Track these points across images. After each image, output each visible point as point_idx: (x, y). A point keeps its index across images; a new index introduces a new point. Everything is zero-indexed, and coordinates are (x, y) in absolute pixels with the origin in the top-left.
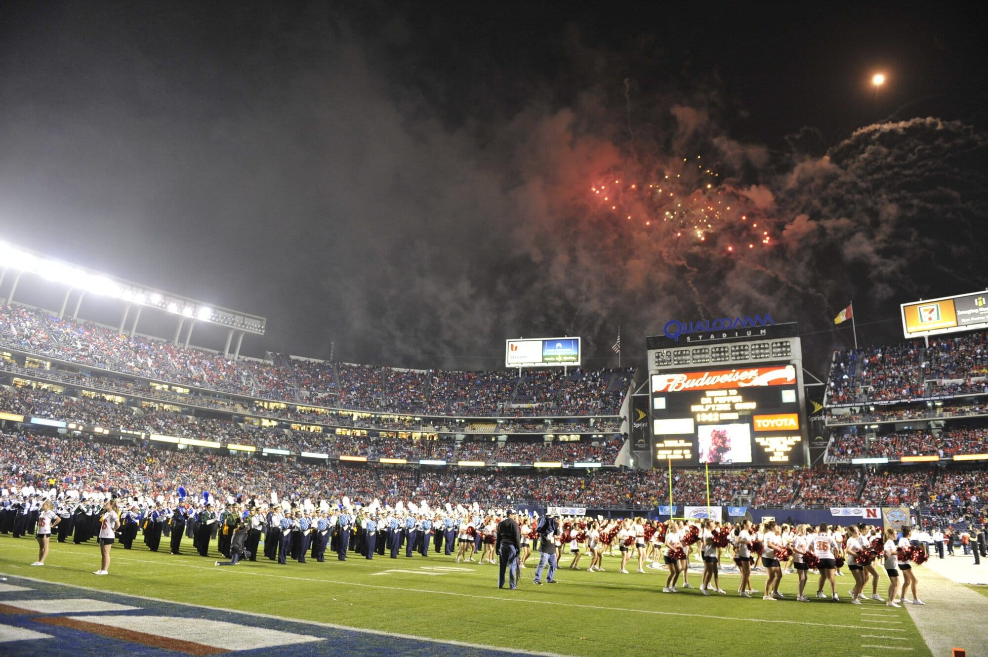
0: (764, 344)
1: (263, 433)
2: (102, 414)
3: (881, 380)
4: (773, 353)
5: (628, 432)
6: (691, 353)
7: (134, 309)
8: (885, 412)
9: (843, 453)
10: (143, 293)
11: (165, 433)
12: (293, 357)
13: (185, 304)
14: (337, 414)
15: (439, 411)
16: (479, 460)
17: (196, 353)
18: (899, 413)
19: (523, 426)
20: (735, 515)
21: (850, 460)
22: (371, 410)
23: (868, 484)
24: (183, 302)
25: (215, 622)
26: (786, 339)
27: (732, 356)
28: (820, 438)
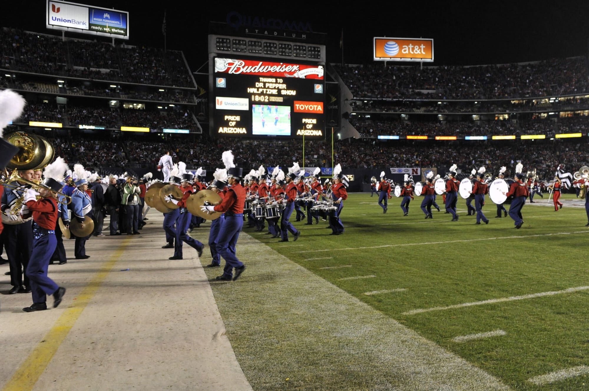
0: (303, 46)
4: (308, 54)
6: (247, 44)
27: (279, 52)
28: (333, 121)
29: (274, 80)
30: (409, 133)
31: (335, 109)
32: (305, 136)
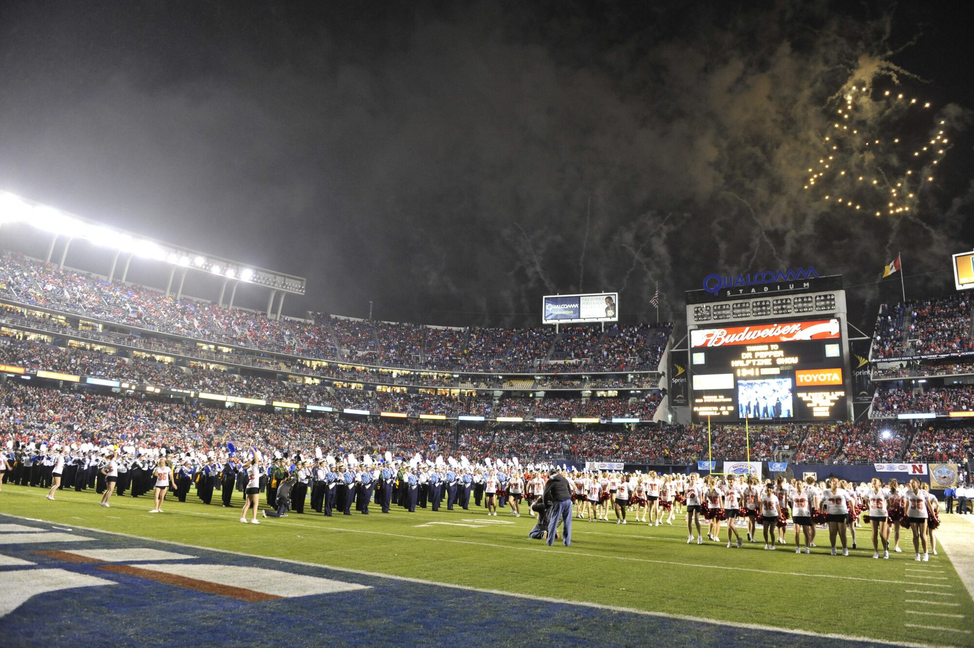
0: (807, 297)
1: (307, 390)
2: (152, 374)
3: (930, 333)
4: (816, 306)
5: (667, 388)
6: (731, 307)
7: (179, 271)
8: (934, 366)
9: (889, 408)
10: (187, 255)
11: (213, 392)
12: (333, 316)
13: (227, 266)
14: (377, 372)
15: (477, 367)
16: (517, 416)
17: (241, 312)
18: (949, 367)
19: (560, 382)
20: (776, 470)
21: (896, 415)
22: (409, 368)
23: (914, 440)
24: (225, 264)
25: (267, 570)
26: (831, 292)
27: (774, 310)
28: (865, 392)
29: (766, 347)
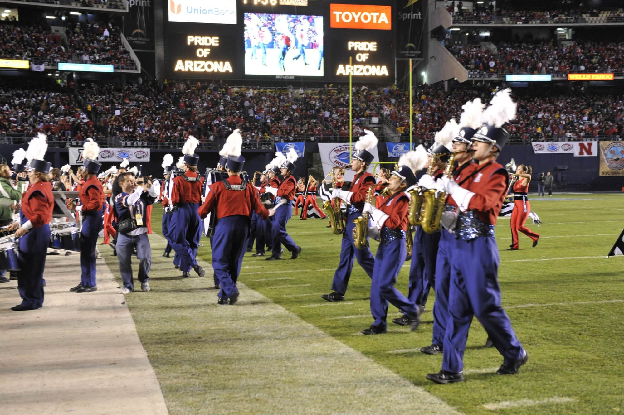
21: (502, 76)
28: (412, 45)
30: (574, 67)
31: (415, 21)
32: (354, 77)
